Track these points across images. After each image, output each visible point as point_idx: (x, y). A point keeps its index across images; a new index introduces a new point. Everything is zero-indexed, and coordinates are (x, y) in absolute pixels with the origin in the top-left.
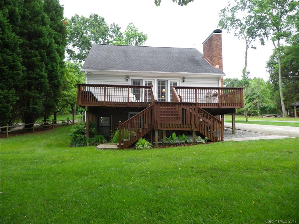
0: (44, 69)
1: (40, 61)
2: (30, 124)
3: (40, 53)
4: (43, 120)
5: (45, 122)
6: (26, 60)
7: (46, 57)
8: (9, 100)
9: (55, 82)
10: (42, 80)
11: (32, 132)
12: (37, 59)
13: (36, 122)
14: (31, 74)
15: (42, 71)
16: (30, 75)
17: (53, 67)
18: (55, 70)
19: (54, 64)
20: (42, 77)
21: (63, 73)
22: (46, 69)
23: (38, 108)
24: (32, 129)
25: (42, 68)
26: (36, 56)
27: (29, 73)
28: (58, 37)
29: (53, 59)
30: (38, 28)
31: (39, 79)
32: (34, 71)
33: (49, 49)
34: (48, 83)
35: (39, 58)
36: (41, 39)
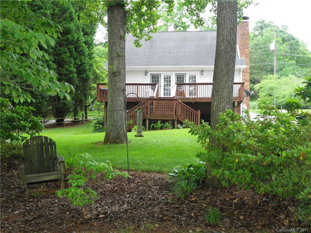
0: (72, 65)
1: (69, 57)
2: (60, 118)
3: (68, 49)
4: (73, 115)
5: (75, 117)
6: (56, 57)
7: (74, 52)
8: (44, 96)
9: (83, 76)
10: (71, 75)
11: (63, 126)
12: (66, 56)
13: (67, 116)
14: (61, 70)
15: (70, 67)
16: (60, 72)
17: (81, 61)
18: (83, 64)
19: (83, 57)
20: (71, 72)
21: (91, 65)
22: (75, 64)
23: (67, 103)
24: (63, 123)
25: (71, 63)
26: (65, 53)
27: (59, 69)
28: (86, 27)
29: (81, 53)
30: (67, 25)
31: (68, 75)
32: (64, 67)
33: (77, 44)
34: (77, 77)
35: (68, 54)
36: (70, 36)
